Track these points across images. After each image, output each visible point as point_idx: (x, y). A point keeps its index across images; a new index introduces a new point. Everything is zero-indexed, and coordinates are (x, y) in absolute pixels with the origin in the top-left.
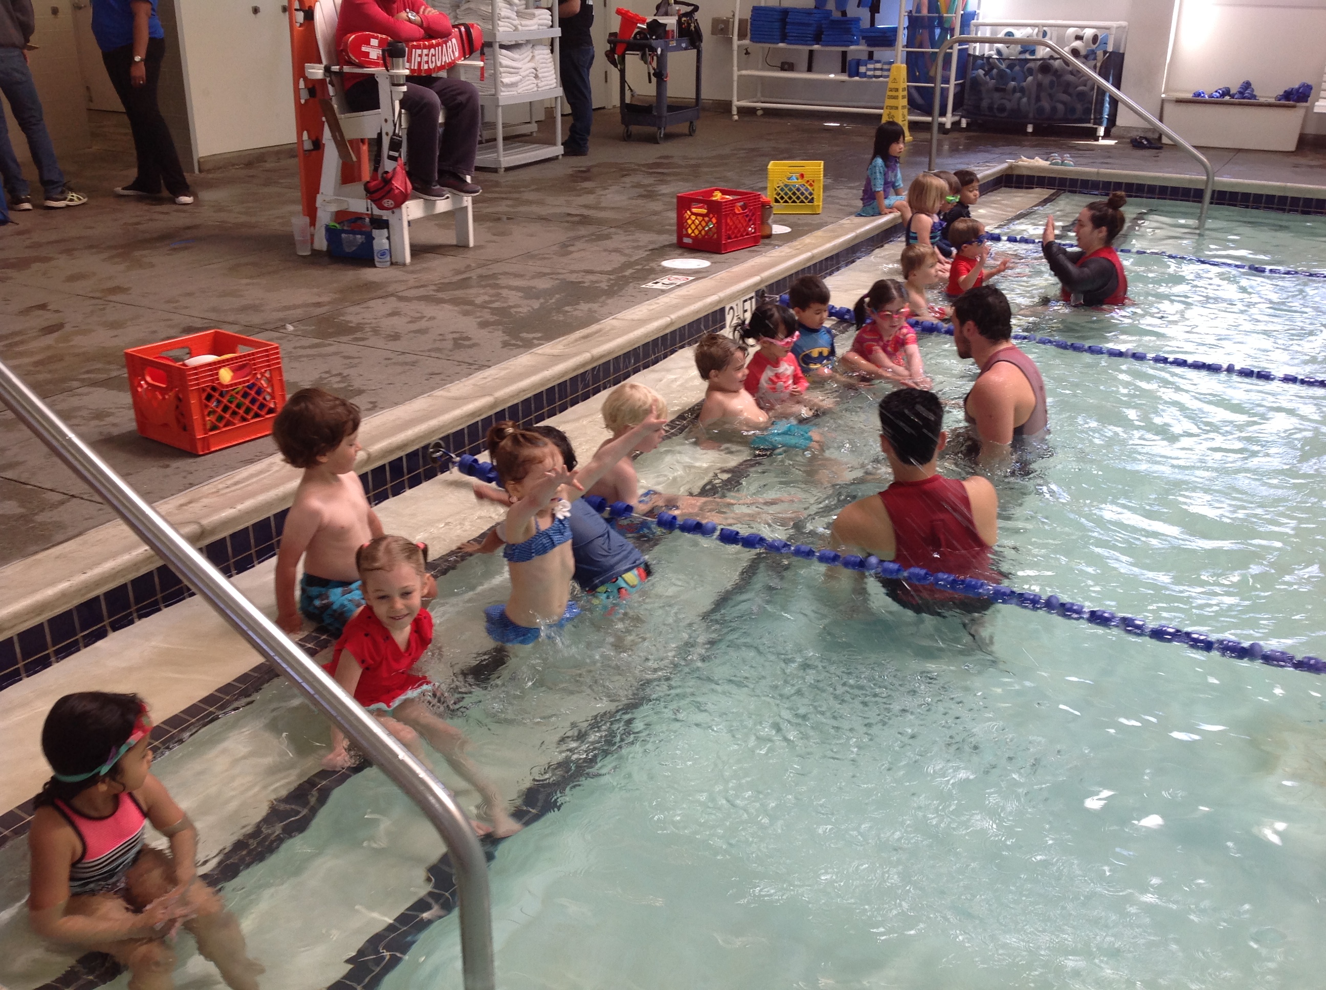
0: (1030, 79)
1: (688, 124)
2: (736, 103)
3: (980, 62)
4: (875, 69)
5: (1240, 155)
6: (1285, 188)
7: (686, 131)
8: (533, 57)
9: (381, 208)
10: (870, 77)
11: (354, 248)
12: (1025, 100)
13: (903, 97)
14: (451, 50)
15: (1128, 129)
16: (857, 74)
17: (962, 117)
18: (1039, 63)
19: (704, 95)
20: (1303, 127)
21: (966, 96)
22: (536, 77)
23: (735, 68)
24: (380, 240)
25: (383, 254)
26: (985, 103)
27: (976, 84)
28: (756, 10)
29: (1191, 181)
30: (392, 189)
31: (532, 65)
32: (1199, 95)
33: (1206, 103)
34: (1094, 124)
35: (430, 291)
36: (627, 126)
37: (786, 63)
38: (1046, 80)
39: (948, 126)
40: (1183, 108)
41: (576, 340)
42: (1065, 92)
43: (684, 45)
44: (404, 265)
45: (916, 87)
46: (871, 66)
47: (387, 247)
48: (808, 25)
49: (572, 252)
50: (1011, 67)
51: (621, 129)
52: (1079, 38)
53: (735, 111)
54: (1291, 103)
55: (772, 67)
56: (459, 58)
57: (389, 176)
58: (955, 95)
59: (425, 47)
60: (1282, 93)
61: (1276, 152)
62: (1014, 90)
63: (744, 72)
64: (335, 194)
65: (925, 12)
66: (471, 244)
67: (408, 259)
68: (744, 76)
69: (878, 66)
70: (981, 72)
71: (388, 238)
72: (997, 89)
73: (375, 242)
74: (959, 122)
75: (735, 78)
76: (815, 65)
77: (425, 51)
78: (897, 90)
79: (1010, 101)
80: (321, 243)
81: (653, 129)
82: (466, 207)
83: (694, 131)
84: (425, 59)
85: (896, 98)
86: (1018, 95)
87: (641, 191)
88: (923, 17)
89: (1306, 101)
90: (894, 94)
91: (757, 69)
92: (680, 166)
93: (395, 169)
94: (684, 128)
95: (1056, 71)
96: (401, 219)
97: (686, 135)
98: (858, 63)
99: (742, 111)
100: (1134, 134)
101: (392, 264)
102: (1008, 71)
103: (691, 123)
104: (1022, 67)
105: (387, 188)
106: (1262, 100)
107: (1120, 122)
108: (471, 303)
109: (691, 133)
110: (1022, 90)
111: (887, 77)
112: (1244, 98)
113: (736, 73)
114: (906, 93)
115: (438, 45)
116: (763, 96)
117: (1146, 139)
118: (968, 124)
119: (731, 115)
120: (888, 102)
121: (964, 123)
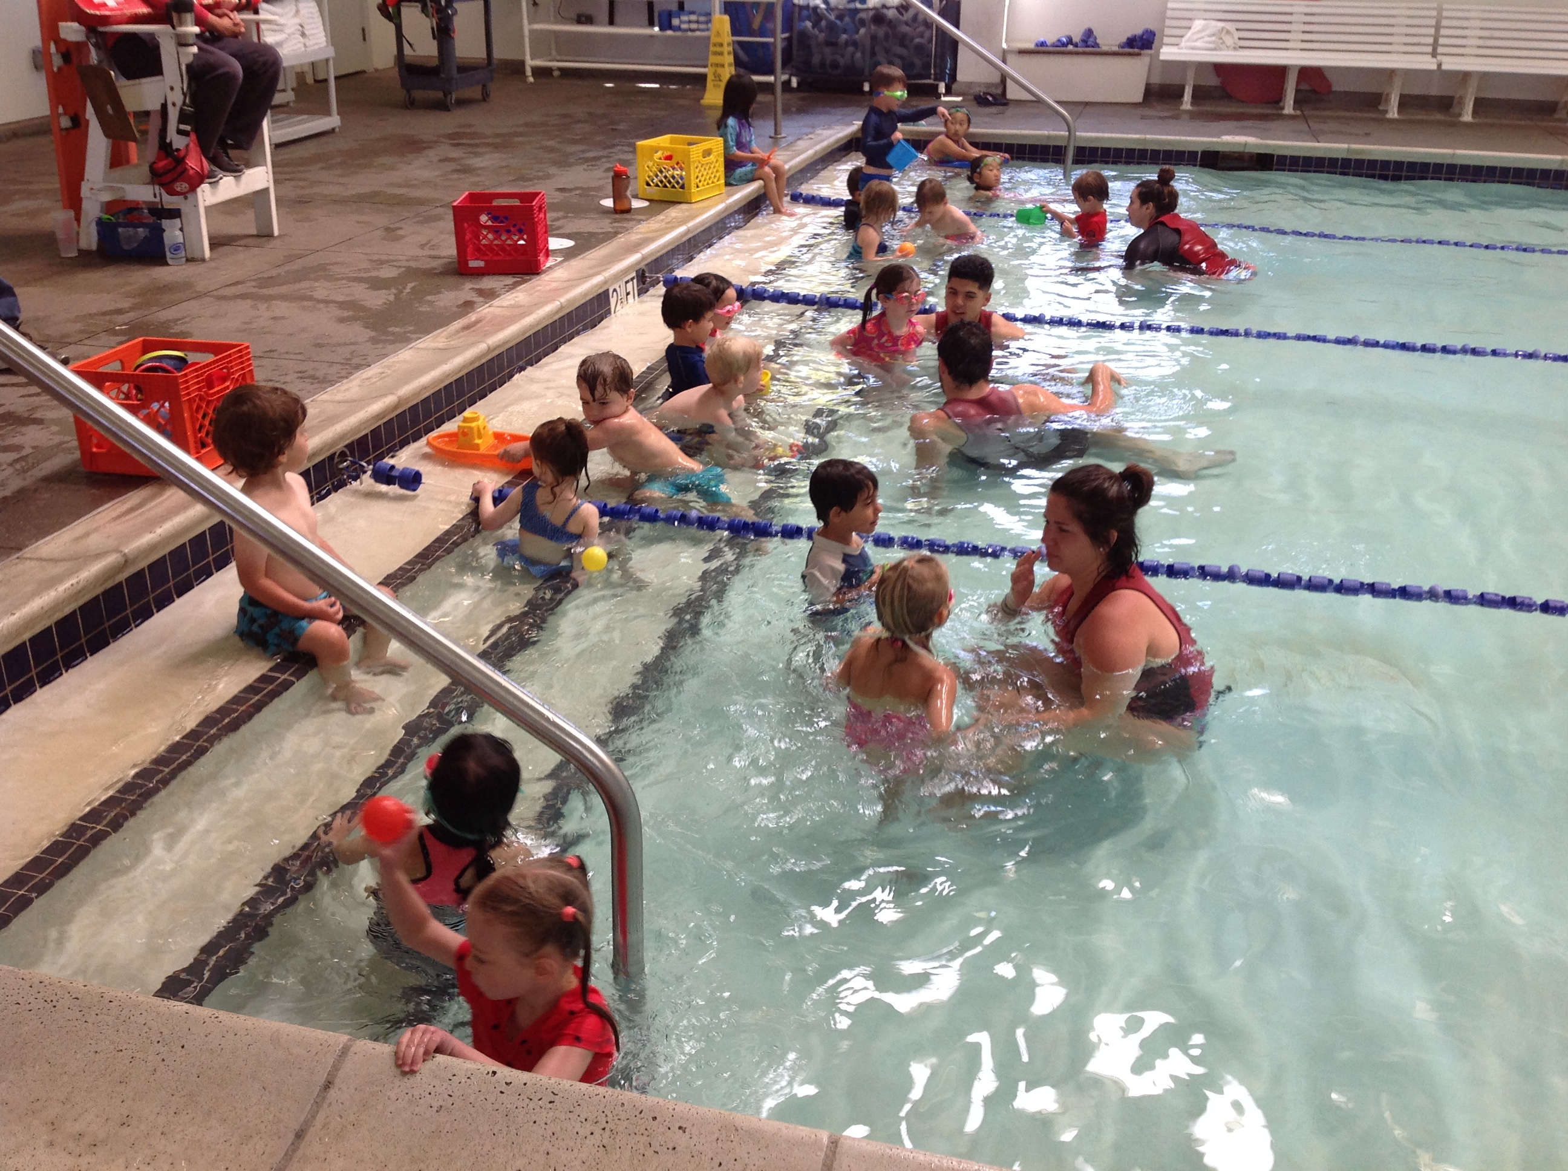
0: (862, 31)
1: (479, 88)
2: (530, 63)
3: (805, 13)
4: (690, 22)
5: (1089, 109)
6: (1145, 140)
7: (479, 96)
8: (297, 11)
9: (172, 192)
10: (686, 30)
11: (136, 245)
12: (858, 55)
13: (729, 53)
15: (970, 85)
16: (670, 27)
17: (791, 75)
18: (871, 13)
19: (497, 54)
20: (1148, 78)
21: (795, 52)
22: (303, 35)
23: (525, 21)
24: (172, 232)
25: (176, 248)
26: (816, 60)
27: (804, 36)
29: (1049, 137)
30: (186, 169)
31: (297, 20)
32: (1042, 44)
33: (1049, 53)
34: (935, 79)
35: (248, 288)
36: (408, 91)
37: (583, 14)
38: (881, 32)
40: (1026, 59)
41: (458, 332)
42: (902, 45)
44: (203, 260)
45: (741, 42)
46: (685, 18)
47: (181, 240)
49: (403, 237)
50: (840, 17)
51: (400, 94)
53: (529, 72)
54: (1136, 50)
55: (566, 20)
57: (182, 154)
58: (783, 50)
60: (1124, 40)
61: (1122, 104)
62: (846, 44)
63: (536, 26)
64: (104, 180)
66: (276, 233)
67: (207, 253)
68: (536, 31)
69: (693, 18)
70: (809, 24)
71: (181, 230)
72: (828, 43)
73: (166, 235)
74: (789, 81)
75: (526, 33)
76: (617, 18)
78: (721, 45)
79: (843, 56)
80: (89, 239)
81: (440, 95)
82: (268, 189)
83: (488, 95)
85: (721, 54)
86: (851, 49)
87: (454, 166)
89: (1151, 48)
90: (718, 49)
91: (548, 22)
92: (486, 137)
93: (187, 146)
94: (475, 92)
95: (890, 21)
96: (196, 206)
97: (480, 101)
98: (670, 15)
99: (538, 72)
100: (977, 90)
101: (188, 260)
102: (838, 22)
103: (484, 86)
104: (853, 18)
105: (179, 169)
106: (1105, 48)
107: (960, 77)
108: (311, 298)
109: (485, 97)
110: (855, 44)
111: (708, 30)
112: (1088, 46)
113: (527, 27)
114: (731, 49)
116: (559, 52)
117: (991, 95)
118: (799, 84)
119: (526, 77)
120: (713, 59)
121: (794, 82)
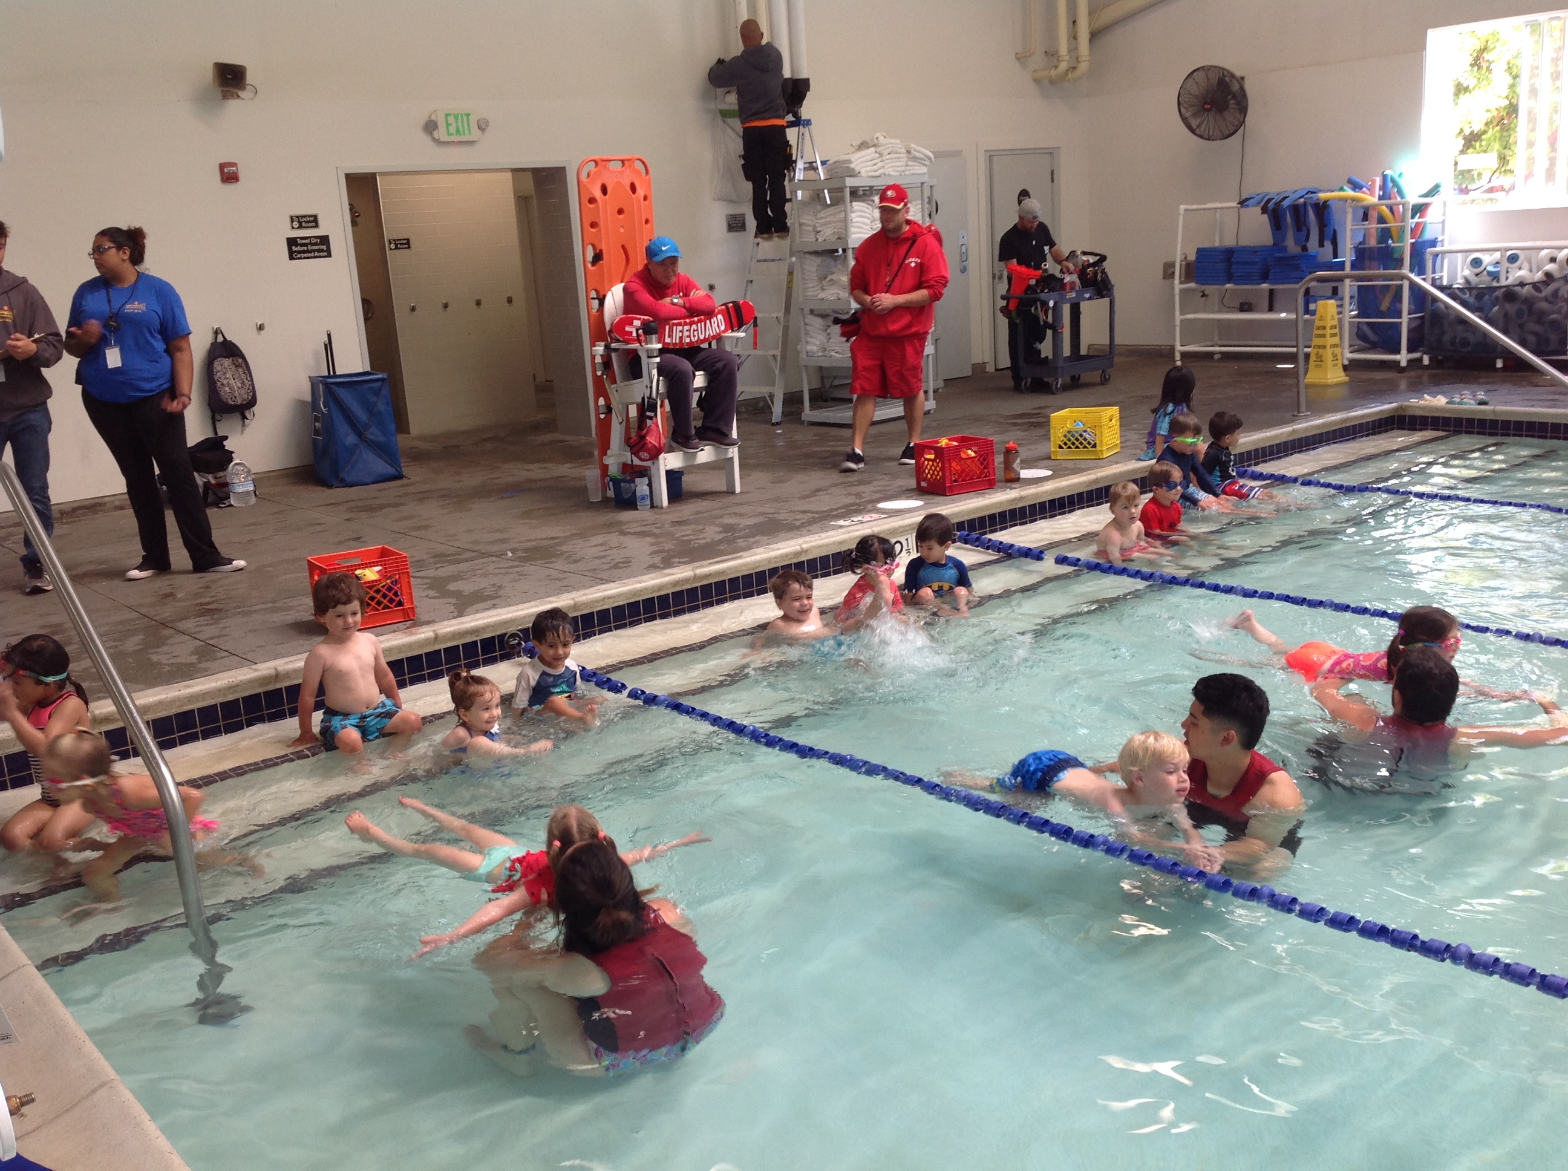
0: (1498, 307)
1: (1099, 372)
2: (1179, 348)
7: (1098, 380)
9: (641, 459)
11: (627, 495)
13: (1332, 335)
14: (718, 323)
17: (1423, 353)
18: (1506, 291)
21: (1426, 331)
23: (1177, 313)
24: (641, 487)
25: (643, 498)
27: (1436, 317)
28: (1200, 251)
30: (646, 443)
37: (1245, 304)
38: (1511, 308)
39: (1404, 364)
42: (1539, 322)
43: (1087, 296)
44: (662, 508)
45: (1368, 323)
47: (648, 493)
48: (1253, 263)
50: (1479, 296)
52: (1553, 260)
53: (1178, 356)
55: (1230, 309)
56: (725, 331)
57: (644, 432)
58: (1409, 331)
59: (686, 324)
63: (1193, 316)
64: (618, 452)
65: (1373, 243)
66: (738, 490)
67: (665, 503)
68: (1190, 320)
71: (649, 485)
72: (1460, 322)
73: (639, 488)
74: (1421, 359)
75: (1178, 322)
76: (1277, 305)
77: (686, 328)
78: (1324, 328)
79: (1474, 334)
80: (610, 491)
82: (732, 459)
83: (1108, 379)
84: (687, 334)
85: (1323, 336)
88: (1371, 249)
90: (1321, 332)
91: (1213, 312)
95: (1525, 298)
96: (658, 468)
97: (1098, 385)
99: (1189, 356)
101: (652, 507)
102: (1472, 301)
103: (1104, 371)
104: (1490, 295)
105: (642, 443)
109: (1103, 381)
113: (1178, 317)
114: (1335, 331)
115: (700, 321)
116: (1222, 339)
118: (1431, 360)
119: (1175, 361)
120: (1316, 341)
121: (1426, 360)
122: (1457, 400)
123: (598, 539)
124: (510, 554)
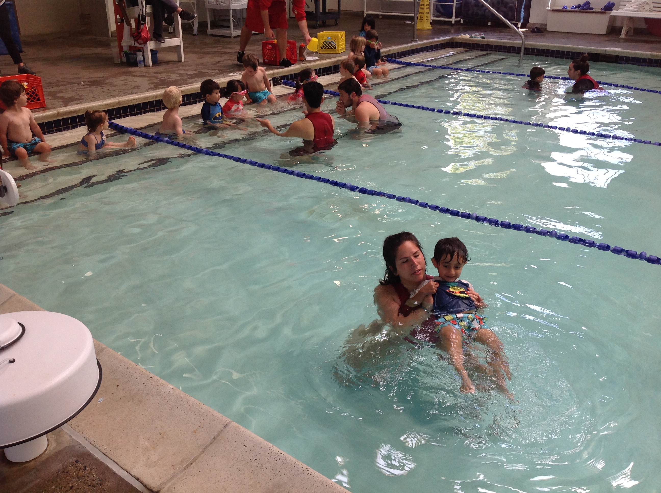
7: (333, 24)
9: (139, 43)
11: (132, 60)
12: (487, 10)
13: (427, 8)
15: (533, 24)
17: (461, 18)
21: (463, 9)
26: (470, 12)
30: (142, 36)
32: (564, 8)
33: (567, 11)
34: (516, 21)
40: (556, 14)
44: (149, 66)
45: (440, 4)
47: (142, 59)
54: (605, 11)
58: (456, 9)
60: (603, 7)
64: (127, 40)
66: (183, 60)
67: (151, 64)
71: (143, 56)
72: (476, 6)
73: (138, 57)
74: (460, 21)
75: (365, 1)
79: (481, 11)
80: (124, 58)
81: (314, 22)
82: (180, 46)
83: (337, 24)
86: (484, 8)
89: (609, 10)
90: (423, 7)
93: (142, 28)
96: (147, 48)
100: (535, 26)
101: (145, 66)
103: (336, 20)
105: (139, 36)
116: (383, 9)
117: (537, 28)
120: (421, 11)
121: (462, 22)
122: (474, 36)
123: (123, 78)
124: (83, 83)
